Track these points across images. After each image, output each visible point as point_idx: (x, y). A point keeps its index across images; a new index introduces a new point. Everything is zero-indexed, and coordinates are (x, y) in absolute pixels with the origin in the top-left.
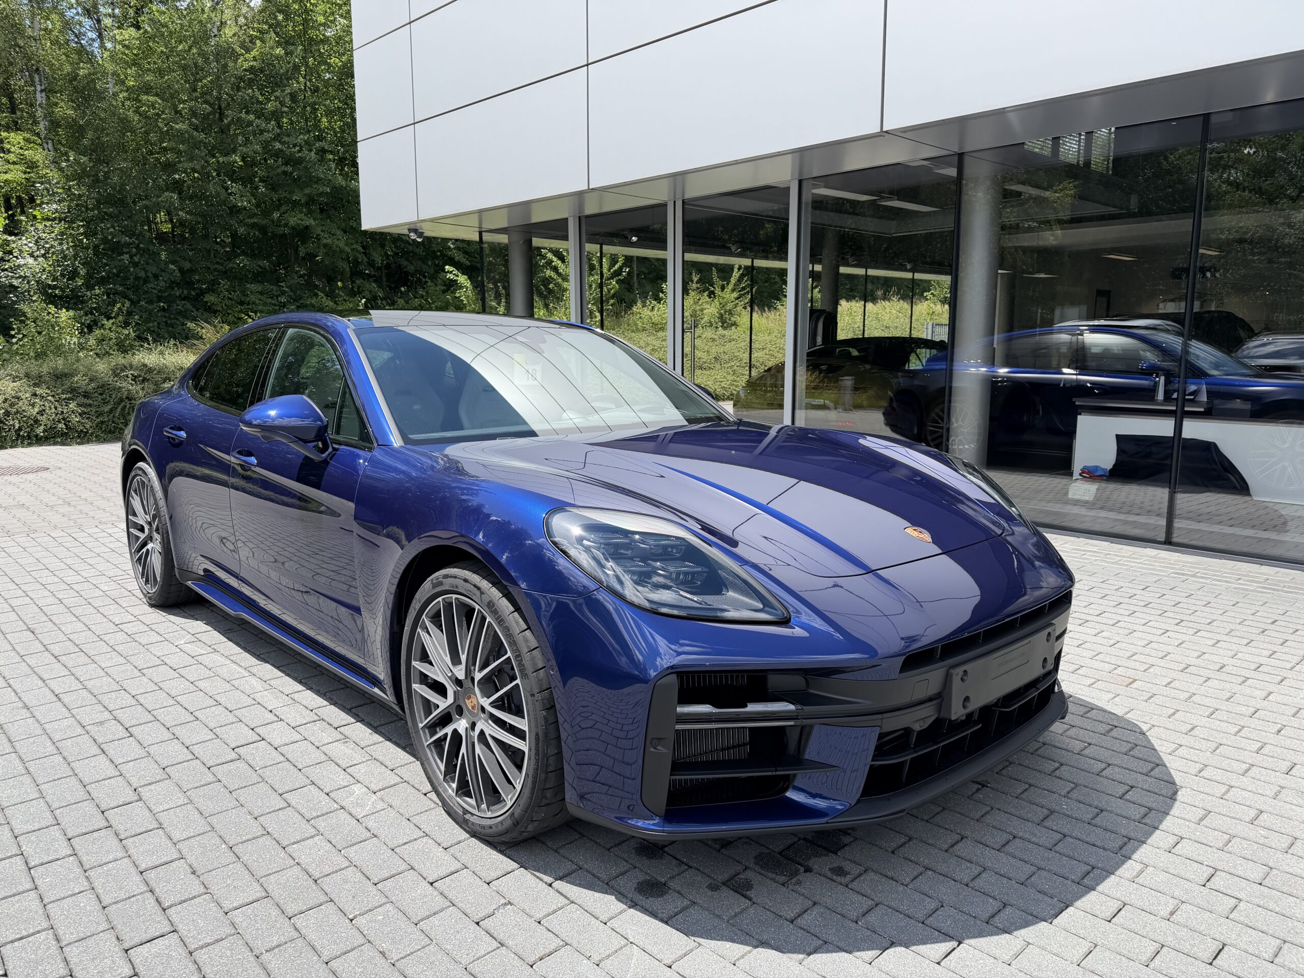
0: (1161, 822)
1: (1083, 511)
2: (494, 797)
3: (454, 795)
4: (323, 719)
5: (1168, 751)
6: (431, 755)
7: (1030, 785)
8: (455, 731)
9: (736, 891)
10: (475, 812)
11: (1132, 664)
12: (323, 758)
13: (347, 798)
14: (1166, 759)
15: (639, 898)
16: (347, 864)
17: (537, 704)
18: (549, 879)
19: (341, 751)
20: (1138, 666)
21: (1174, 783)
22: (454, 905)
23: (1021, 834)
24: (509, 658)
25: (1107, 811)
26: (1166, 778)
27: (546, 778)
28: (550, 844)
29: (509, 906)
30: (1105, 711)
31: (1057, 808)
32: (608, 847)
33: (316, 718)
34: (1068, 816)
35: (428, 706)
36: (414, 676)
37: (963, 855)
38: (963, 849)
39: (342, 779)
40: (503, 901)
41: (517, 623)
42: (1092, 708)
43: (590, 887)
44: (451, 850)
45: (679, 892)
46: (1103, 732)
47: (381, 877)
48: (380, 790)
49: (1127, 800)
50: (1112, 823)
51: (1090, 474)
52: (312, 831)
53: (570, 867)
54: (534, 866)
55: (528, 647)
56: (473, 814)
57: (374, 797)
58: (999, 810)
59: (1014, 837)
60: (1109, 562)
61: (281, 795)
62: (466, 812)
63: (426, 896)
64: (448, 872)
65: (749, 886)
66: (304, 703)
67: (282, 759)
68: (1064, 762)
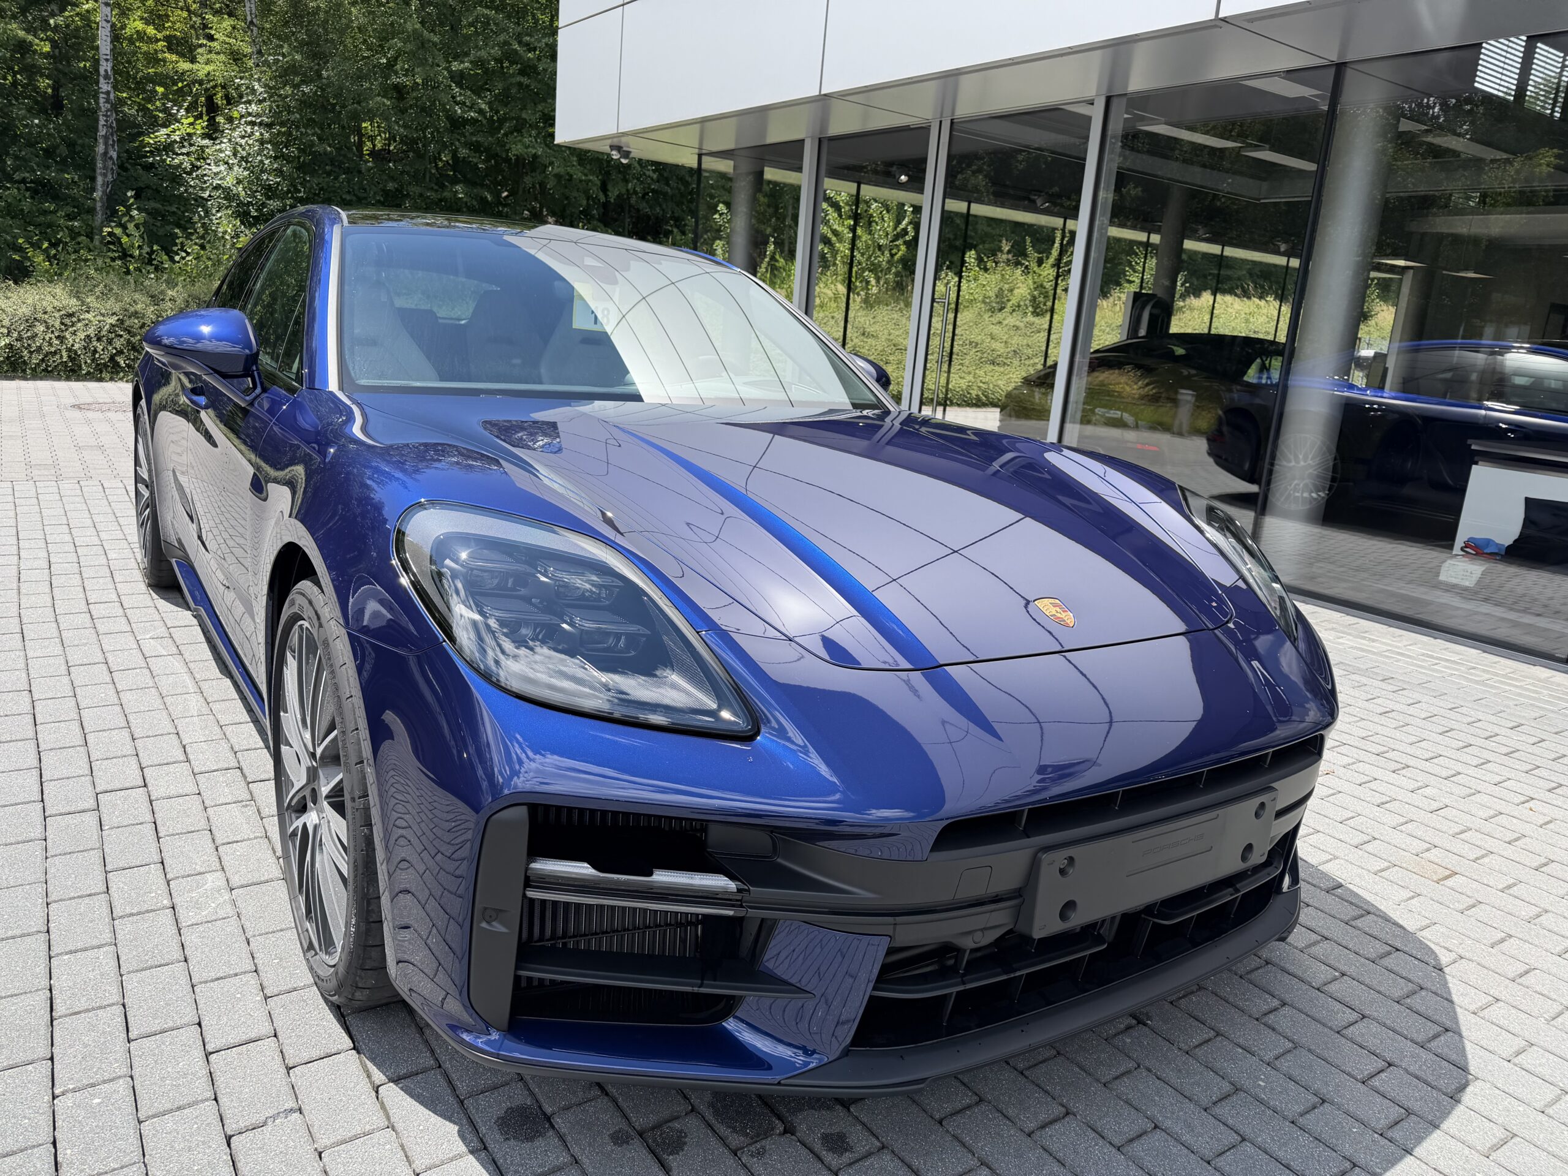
0: (1420, 1140)
1: (1456, 601)
2: (328, 934)
3: (303, 914)
4: (240, 768)
5: (1473, 1008)
7: (1218, 1034)
8: (305, 827)
10: (318, 950)
11: (1457, 846)
12: (202, 824)
13: (191, 891)
14: (1466, 1022)
15: (495, 1138)
16: (116, 999)
17: (358, 814)
18: (378, 1076)
19: (232, 820)
20: (1465, 850)
21: (1464, 1069)
22: (215, 1099)
23: (1168, 1123)
24: (337, 736)
25: (1332, 1103)
26: (1453, 1057)
29: (295, 1116)
30: (1387, 919)
31: (1247, 1083)
33: (233, 764)
34: (1261, 1102)
37: (1054, 1148)
38: (1060, 1137)
39: (203, 861)
40: (291, 1105)
42: (1367, 910)
44: (273, 1002)
45: (562, 1138)
46: (1373, 956)
47: (145, 1030)
49: (1373, 1088)
50: (1333, 1128)
51: (1478, 549)
52: (108, 937)
53: (425, 1060)
57: (227, 896)
58: (1149, 1070)
59: (1156, 1127)
60: (1471, 680)
61: (107, 873)
62: (310, 946)
63: (186, 1075)
64: (244, 1038)
66: (234, 740)
67: (149, 817)
68: (1288, 1000)
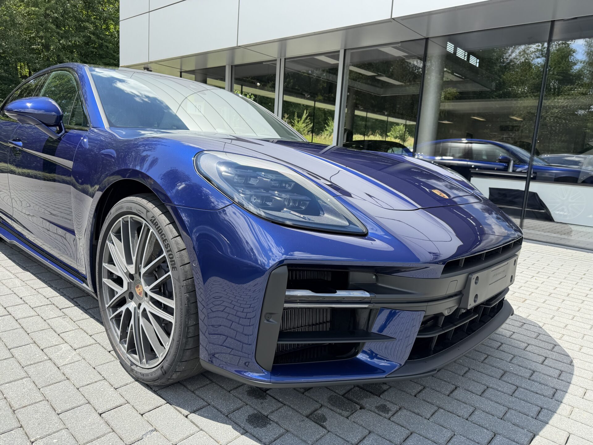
0: (571, 379)
2: (151, 354)
3: (126, 352)
4: (54, 304)
5: (558, 337)
6: (112, 325)
7: (488, 355)
8: (128, 310)
9: (316, 423)
10: (139, 364)
12: (47, 326)
13: (56, 352)
14: (559, 342)
15: (249, 427)
16: (42, 398)
17: (183, 289)
18: (186, 412)
19: (60, 324)
21: (568, 356)
22: (113, 431)
23: (491, 385)
24: (164, 257)
25: (537, 371)
26: (563, 353)
27: (186, 342)
28: (189, 387)
29: (155, 433)
31: (508, 369)
32: (229, 390)
33: (49, 303)
34: (515, 374)
35: (112, 293)
36: (104, 273)
37: (460, 398)
38: (459, 394)
39: (55, 340)
40: (151, 428)
41: (171, 231)
43: (214, 418)
44: (119, 390)
45: (277, 423)
46: (519, 326)
47: (64, 409)
48: (79, 348)
49: (546, 365)
50: (543, 379)
52: (24, 375)
53: (202, 403)
54: (176, 403)
55: (178, 248)
56: (137, 366)
57: (74, 353)
58: (474, 370)
59: (488, 387)
61: (9, 349)
62: (133, 364)
63: (94, 424)
64: (114, 406)
65: (324, 419)
66: (44, 294)
67: (18, 326)
68: (503, 342)
